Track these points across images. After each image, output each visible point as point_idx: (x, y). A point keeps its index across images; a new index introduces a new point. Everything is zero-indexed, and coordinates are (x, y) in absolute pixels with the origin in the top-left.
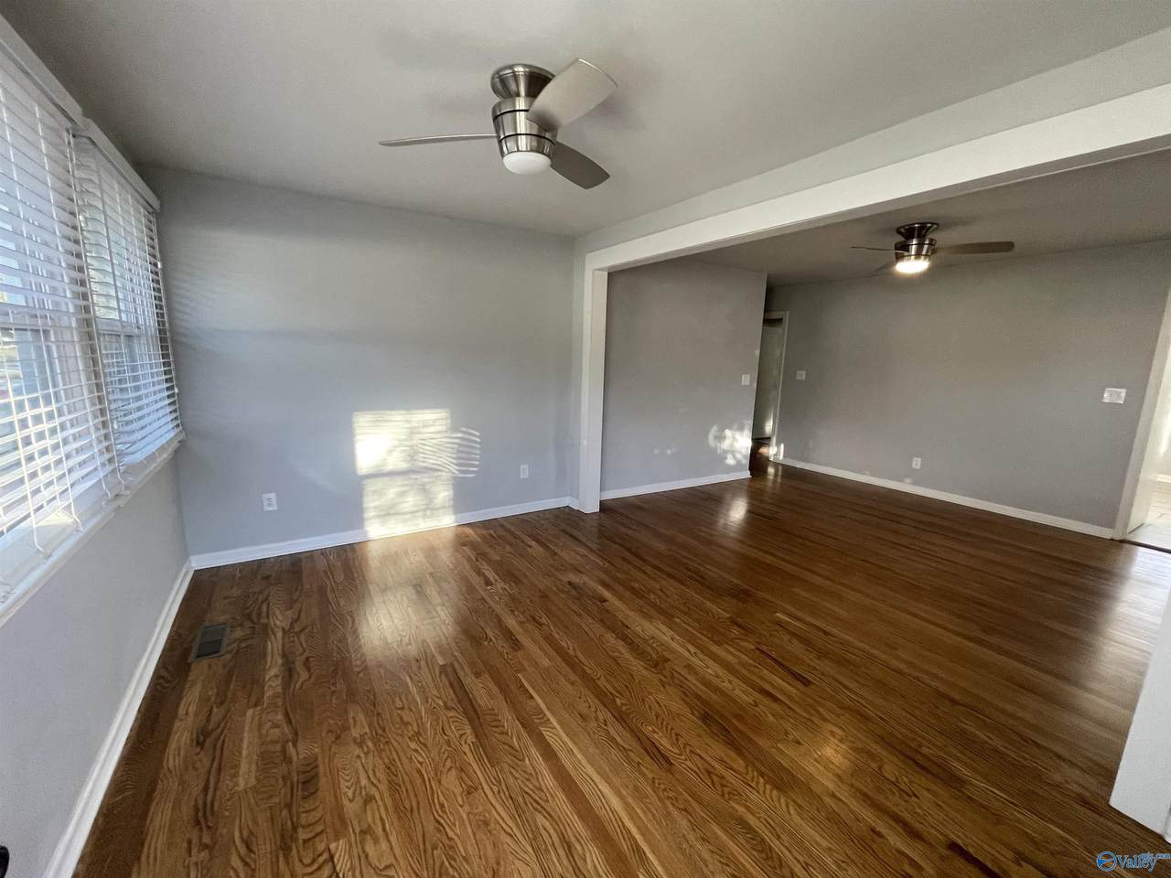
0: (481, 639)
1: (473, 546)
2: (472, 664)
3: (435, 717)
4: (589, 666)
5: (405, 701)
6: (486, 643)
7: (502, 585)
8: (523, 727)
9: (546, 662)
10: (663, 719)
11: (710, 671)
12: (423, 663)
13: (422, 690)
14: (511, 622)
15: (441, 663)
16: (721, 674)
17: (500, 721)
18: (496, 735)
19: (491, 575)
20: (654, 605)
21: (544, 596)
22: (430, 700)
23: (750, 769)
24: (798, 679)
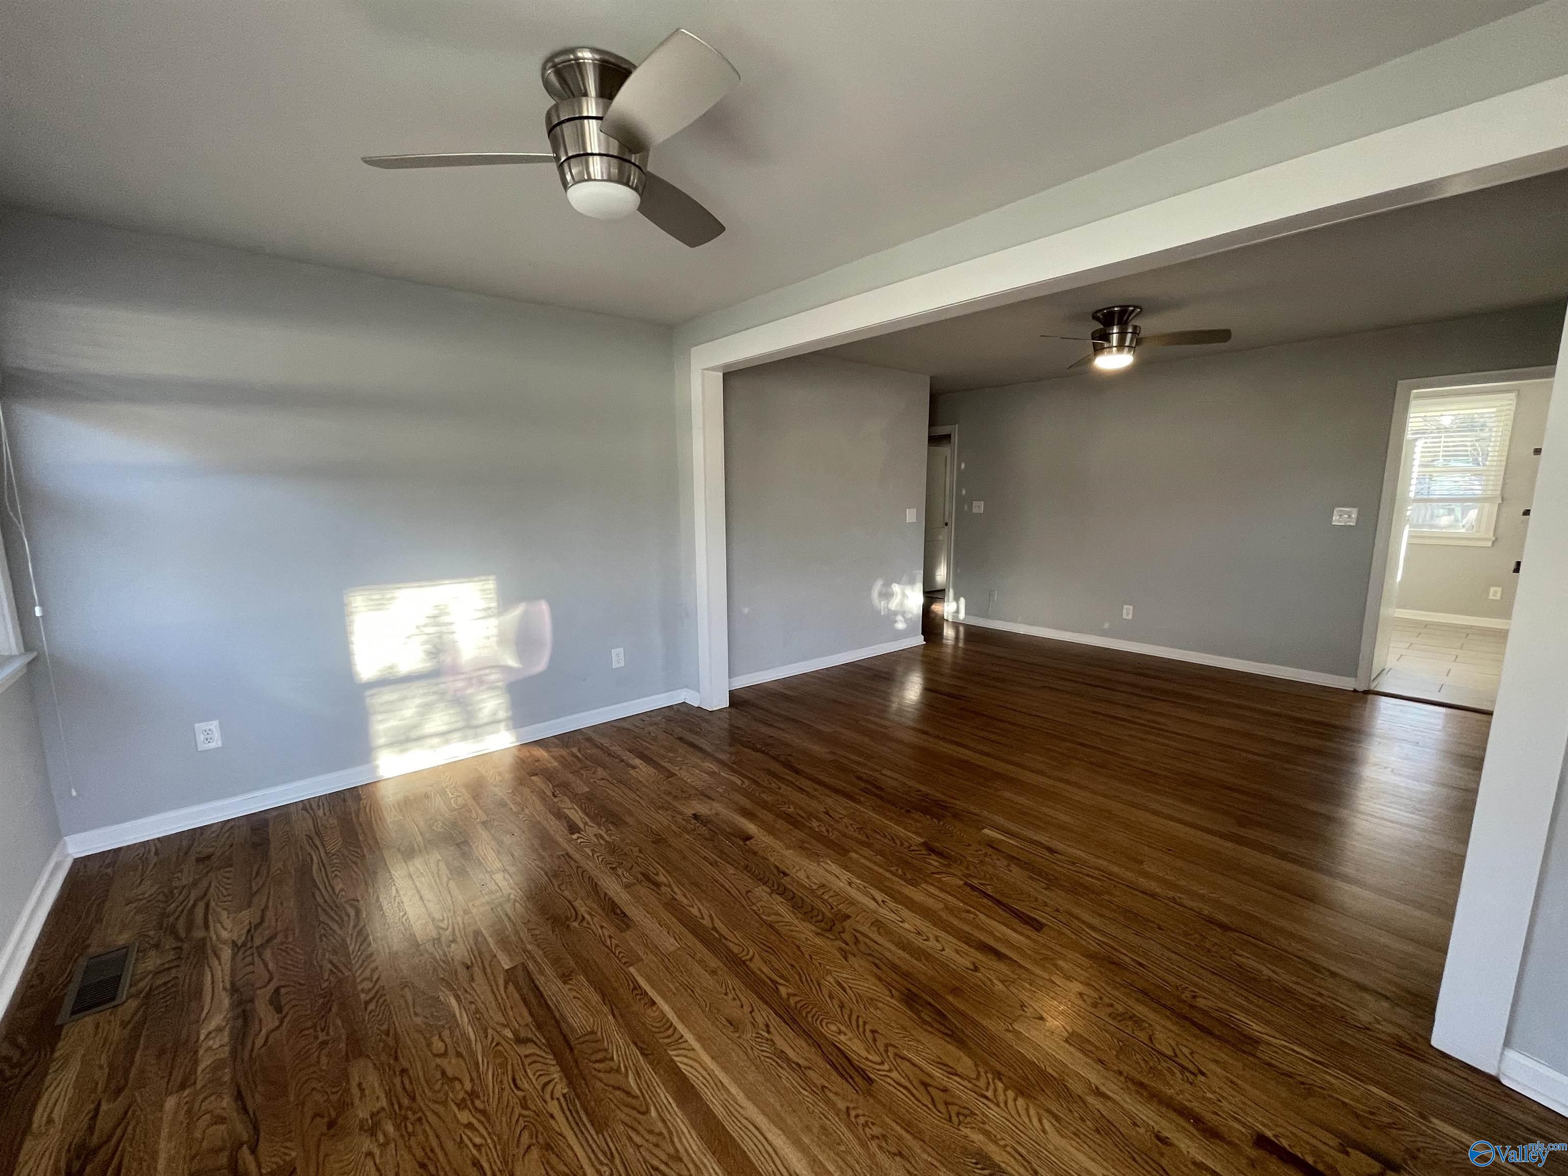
0: (567, 918)
1: (548, 775)
2: (556, 962)
3: (498, 1061)
4: (736, 941)
5: (448, 1040)
6: (576, 924)
7: (596, 830)
8: (642, 1054)
9: (669, 944)
10: (851, 1010)
11: (906, 926)
12: (477, 971)
13: (477, 1017)
14: (613, 887)
15: (507, 967)
16: (924, 929)
17: (606, 1050)
18: (601, 1075)
19: (576, 815)
20: (820, 838)
21: (659, 840)
22: (490, 1031)
23: (982, 1070)
24: (1027, 923)
